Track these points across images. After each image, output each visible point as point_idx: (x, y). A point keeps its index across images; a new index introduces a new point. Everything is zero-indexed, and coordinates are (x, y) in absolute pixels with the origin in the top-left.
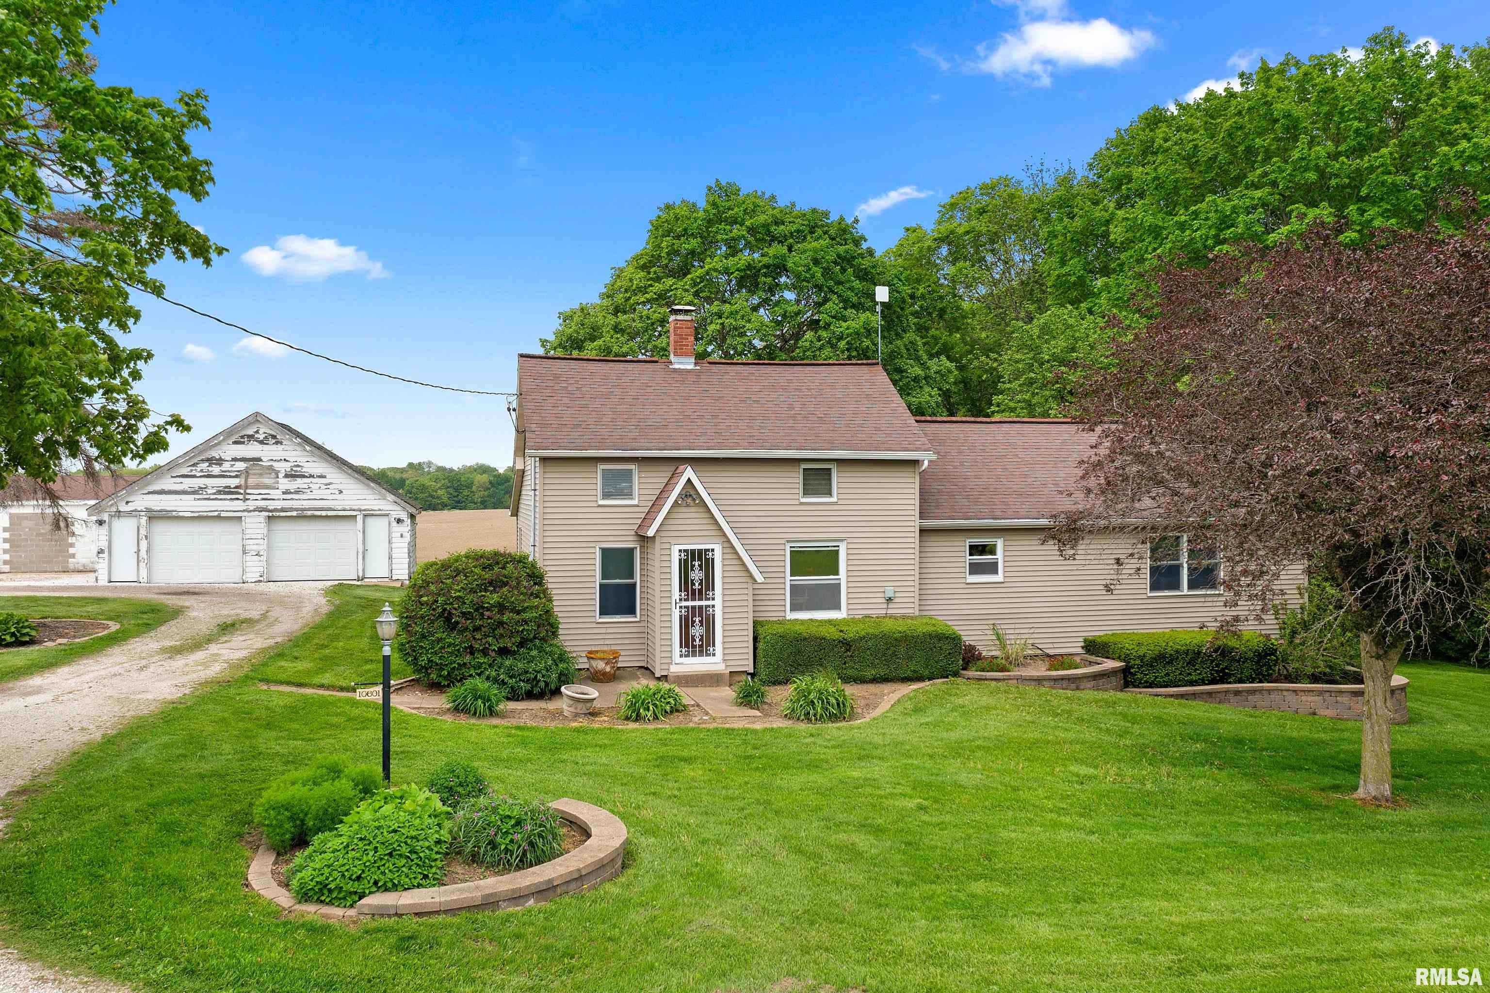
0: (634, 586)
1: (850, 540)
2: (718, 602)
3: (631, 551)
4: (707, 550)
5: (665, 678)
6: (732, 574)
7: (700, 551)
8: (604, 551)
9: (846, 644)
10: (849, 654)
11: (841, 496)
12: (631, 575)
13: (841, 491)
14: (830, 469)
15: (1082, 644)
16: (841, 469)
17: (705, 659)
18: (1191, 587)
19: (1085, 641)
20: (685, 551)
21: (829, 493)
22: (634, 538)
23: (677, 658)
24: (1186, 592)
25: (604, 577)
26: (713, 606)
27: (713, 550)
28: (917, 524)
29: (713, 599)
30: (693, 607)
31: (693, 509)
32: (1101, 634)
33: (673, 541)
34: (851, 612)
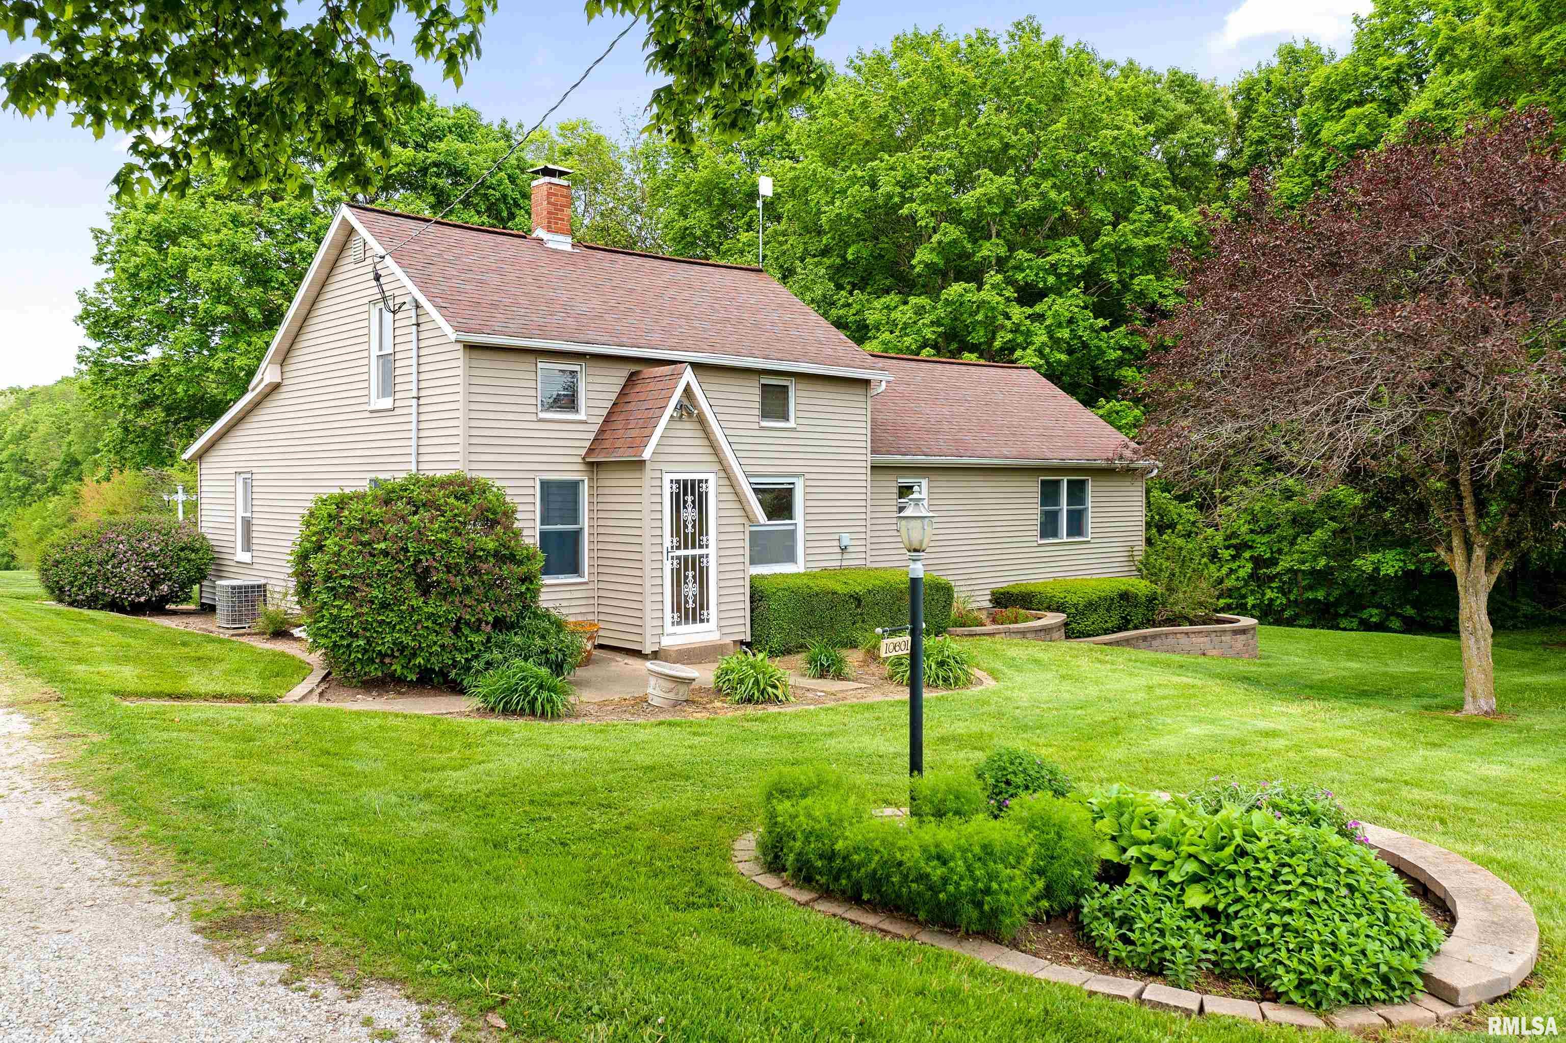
0: (577, 534)
1: (808, 476)
2: (712, 551)
3: (574, 486)
4: (700, 481)
5: (655, 655)
6: (728, 513)
7: (693, 481)
8: (545, 485)
9: (857, 599)
10: (859, 610)
11: (800, 421)
12: (575, 520)
13: (800, 414)
14: (786, 387)
15: (989, 597)
16: (800, 386)
17: (699, 627)
18: (1069, 535)
19: (993, 594)
20: (678, 482)
21: (786, 418)
22: (581, 467)
23: (669, 628)
24: (1065, 540)
25: (543, 523)
26: (707, 556)
27: (706, 481)
28: (869, 459)
29: (707, 546)
30: (686, 558)
31: (688, 425)
32: (1005, 585)
33: (664, 467)
34: (809, 565)
